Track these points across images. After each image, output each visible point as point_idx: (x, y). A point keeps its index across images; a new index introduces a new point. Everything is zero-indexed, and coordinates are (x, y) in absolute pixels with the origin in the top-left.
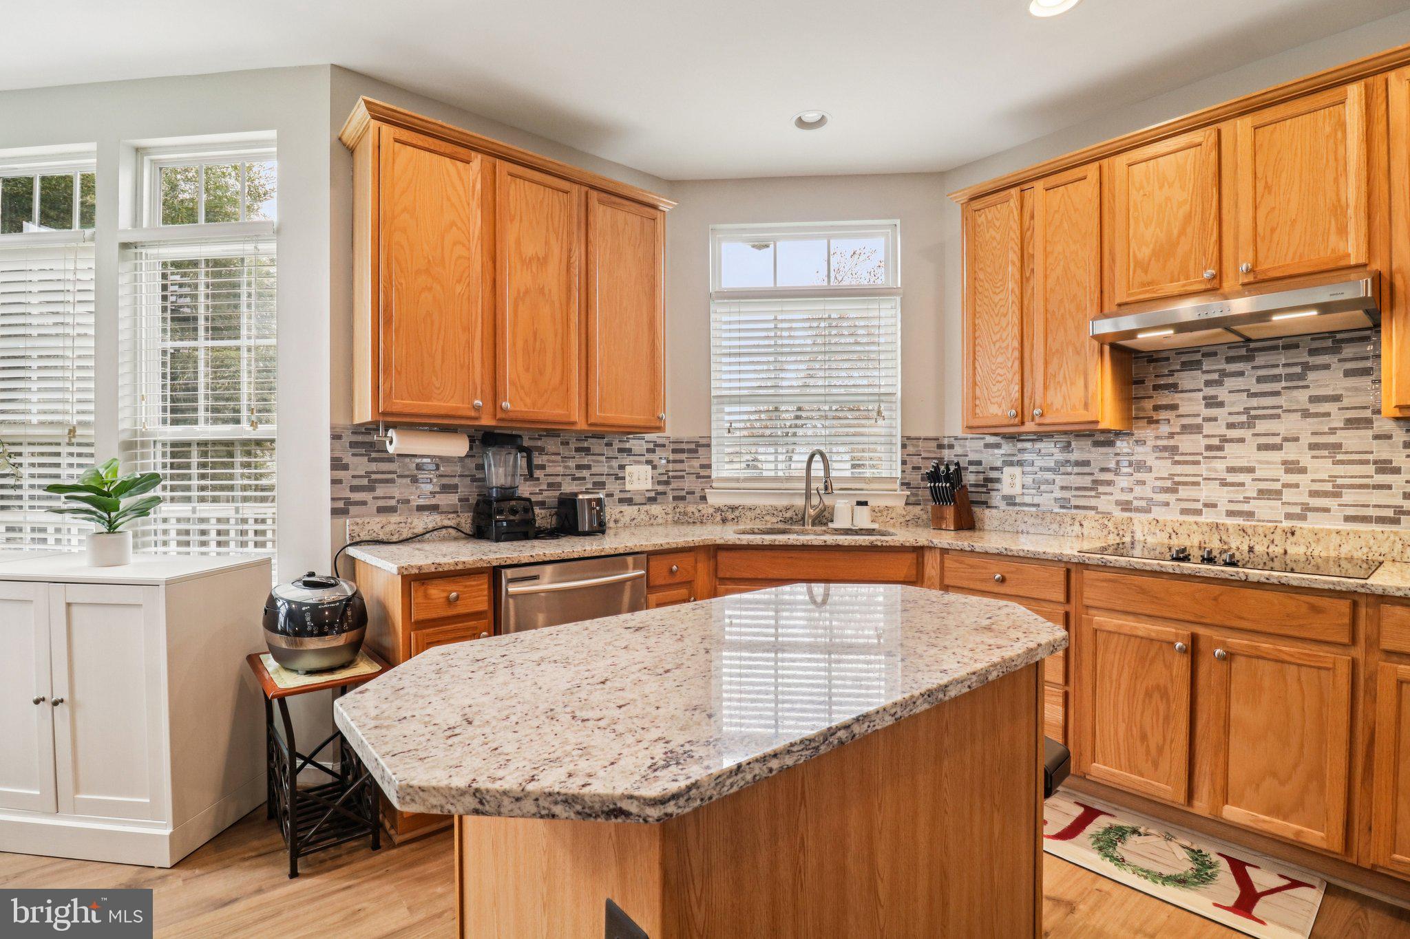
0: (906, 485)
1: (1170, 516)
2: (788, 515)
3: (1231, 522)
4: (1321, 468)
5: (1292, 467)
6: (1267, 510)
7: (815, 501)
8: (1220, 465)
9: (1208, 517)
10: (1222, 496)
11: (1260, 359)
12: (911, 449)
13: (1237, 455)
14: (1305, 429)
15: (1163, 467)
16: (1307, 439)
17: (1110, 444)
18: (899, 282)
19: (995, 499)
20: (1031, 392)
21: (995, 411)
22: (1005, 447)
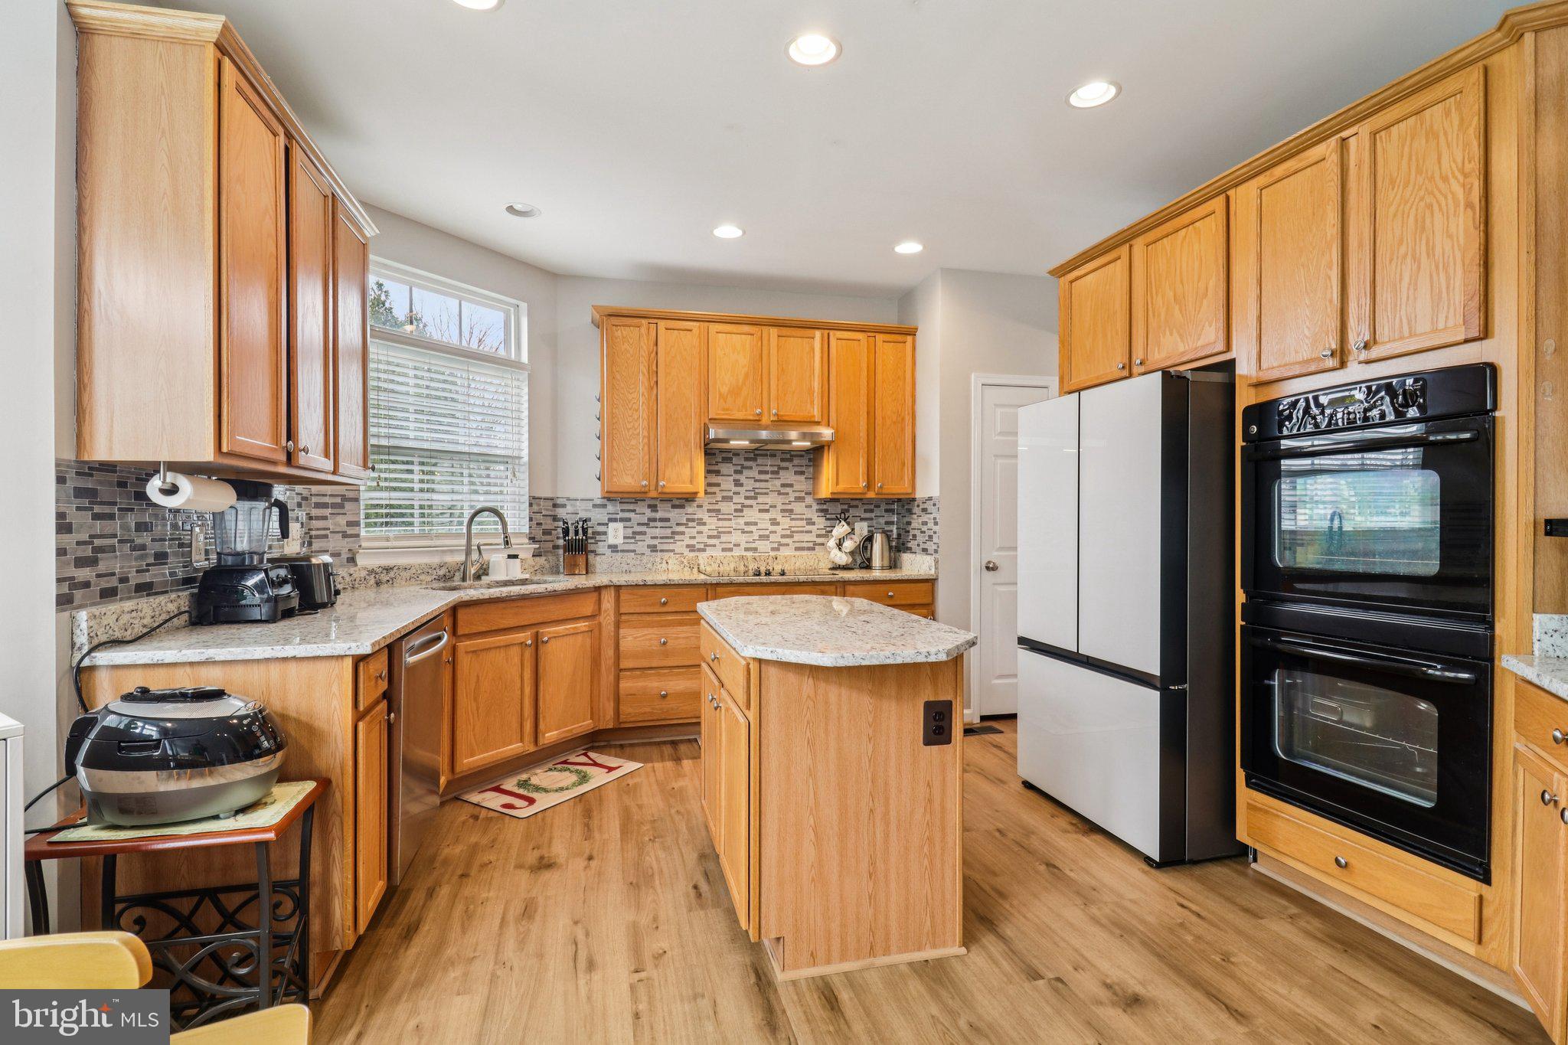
0: (532, 539)
1: (717, 553)
2: (442, 572)
3: (749, 554)
4: (785, 522)
5: (774, 522)
6: (764, 546)
7: (475, 556)
8: (742, 521)
9: (737, 552)
10: (742, 539)
11: (760, 461)
12: (535, 508)
13: (752, 515)
14: (779, 501)
15: (712, 523)
16: (780, 507)
17: (682, 507)
18: (525, 359)
19: (601, 548)
20: (655, 470)
21: (629, 481)
22: (610, 508)
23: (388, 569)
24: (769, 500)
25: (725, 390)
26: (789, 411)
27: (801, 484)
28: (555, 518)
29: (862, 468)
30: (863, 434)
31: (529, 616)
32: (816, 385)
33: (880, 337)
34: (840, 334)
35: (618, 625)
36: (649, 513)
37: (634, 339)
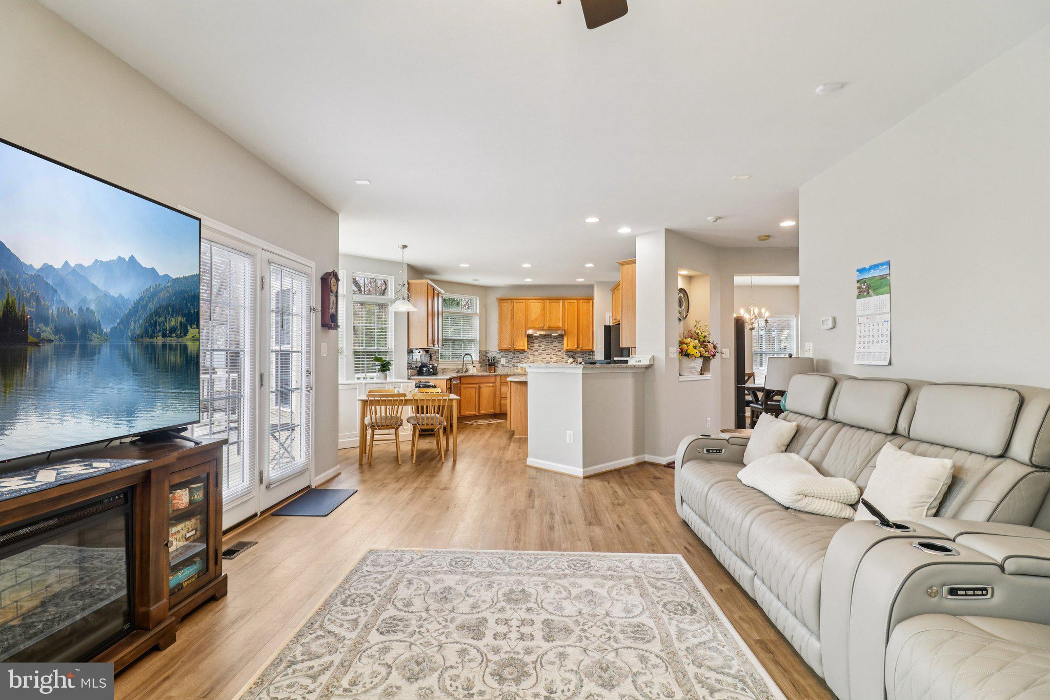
0: (480, 362)
2: (457, 370)
4: (555, 358)
5: (551, 358)
7: (465, 366)
8: (541, 358)
11: (547, 339)
12: (481, 354)
13: (544, 356)
14: (553, 351)
15: (532, 358)
16: (553, 353)
17: (522, 353)
18: (478, 312)
19: (499, 365)
20: (512, 342)
21: (506, 346)
22: (502, 354)
23: (445, 369)
24: (550, 351)
25: (533, 319)
26: (553, 325)
27: (559, 346)
28: (486, 357)
29: (576, 341)
30: (576, 331)
31: (476, 381)
32: (561, 317)
33: (581, 301)
34: (568, 301)
35: (501, 386)
36: (513, 355)
37: (507, 306)
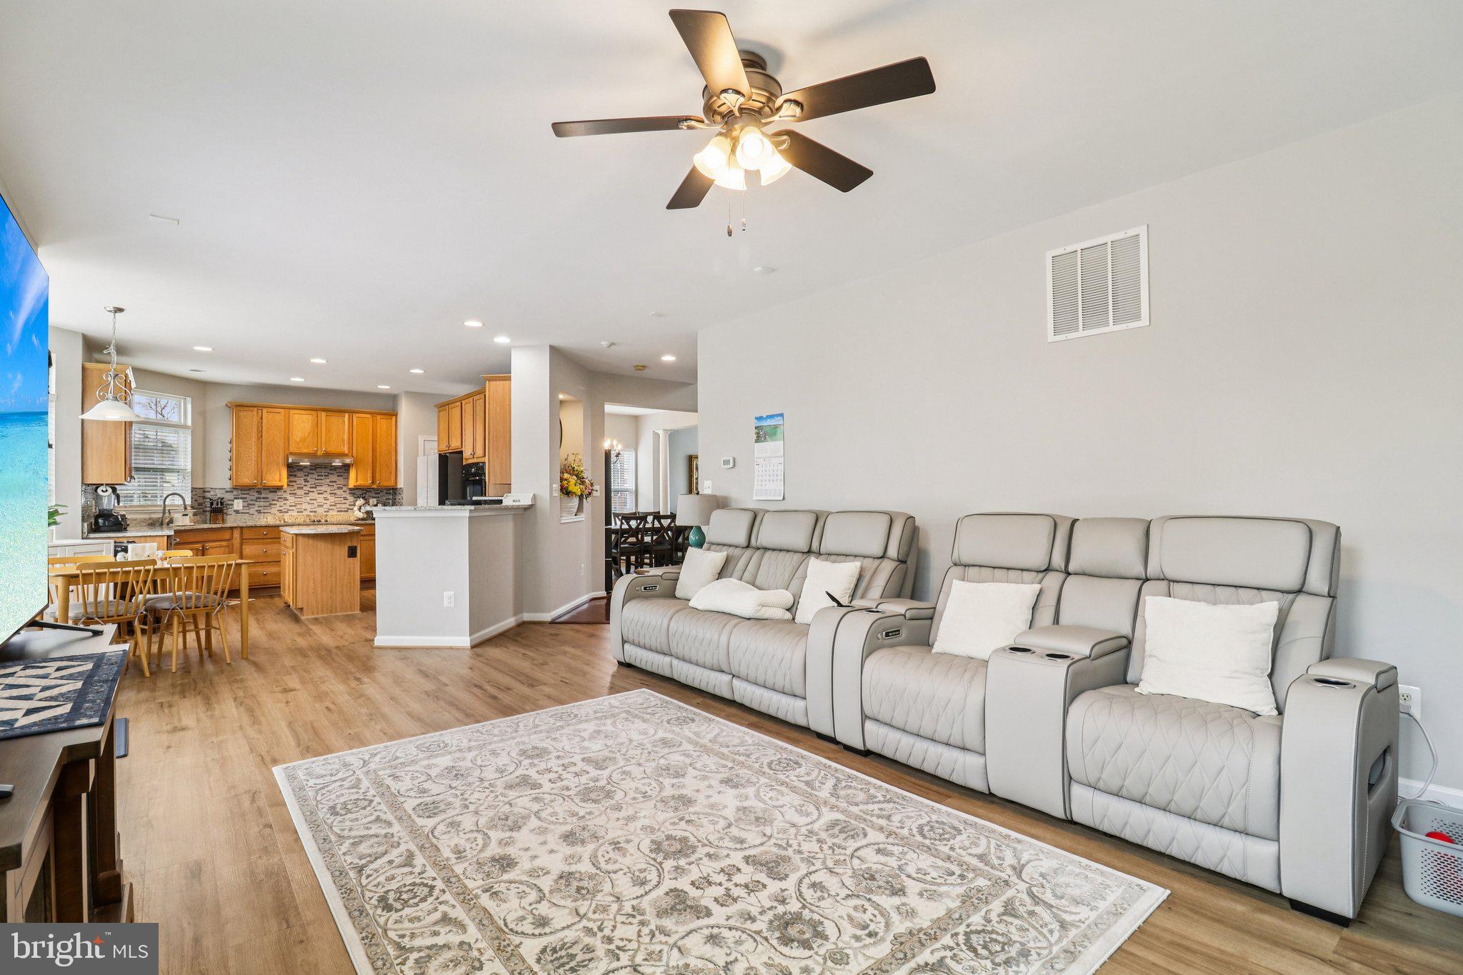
0: (195, 507)
1: (295, 513)
2: (150, 522)
3: (312, 514)
4: (332, 499)
5: (326, 499)
6: (320, 510)
7: (167, 515)
8: (308, 498)
9: (305, 513)
10: (309, 507)
11: (318, 471)
12: (194, 493)
13: (314, 495)
14: (328, 489)
15: (292, 499)
16: (329, 492)
17: (275, 492)
18: (189, 423)
19: (230, 511)
20: (260, 474)
21: (247, 480)
22: (235, 493)
24: (323, 488)
25: (298, 439)
26: (332, 449)
27: (341, 481)
28: (204, 498)
29: (370, 474)
30: (370, 459)
31: (199, 538)
32: (346, 438)
33: (379, 417)
34: (357, 415)
35: (242, 544)
36: (257, 495)
37: (250, 418)
